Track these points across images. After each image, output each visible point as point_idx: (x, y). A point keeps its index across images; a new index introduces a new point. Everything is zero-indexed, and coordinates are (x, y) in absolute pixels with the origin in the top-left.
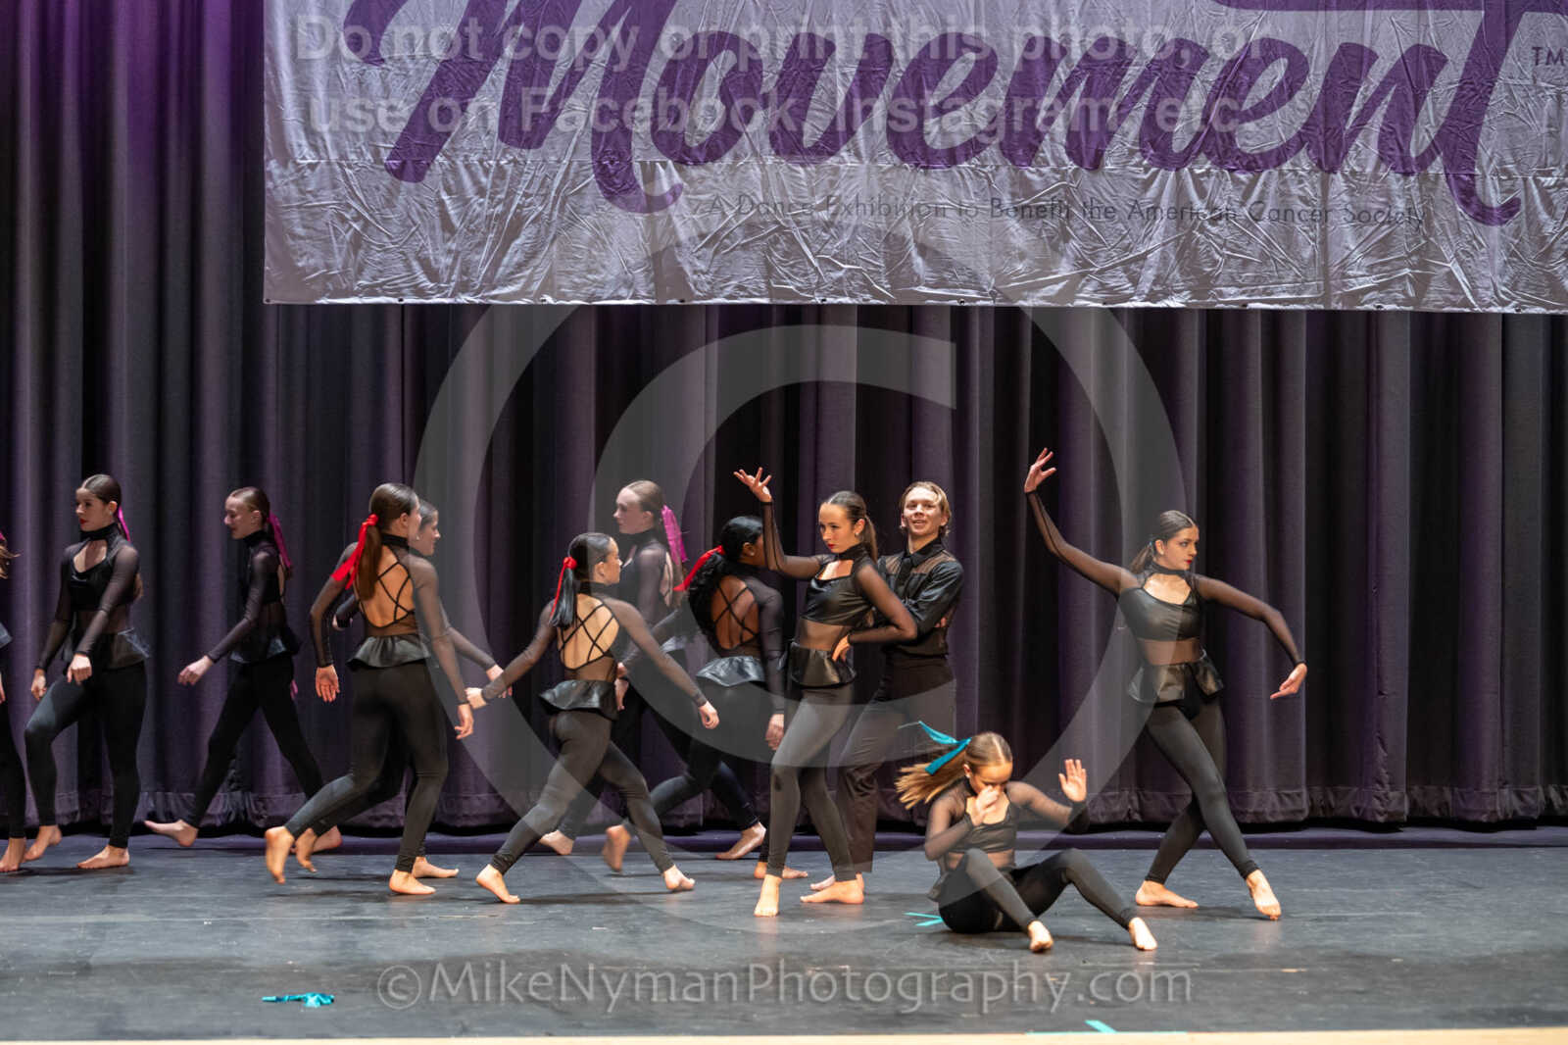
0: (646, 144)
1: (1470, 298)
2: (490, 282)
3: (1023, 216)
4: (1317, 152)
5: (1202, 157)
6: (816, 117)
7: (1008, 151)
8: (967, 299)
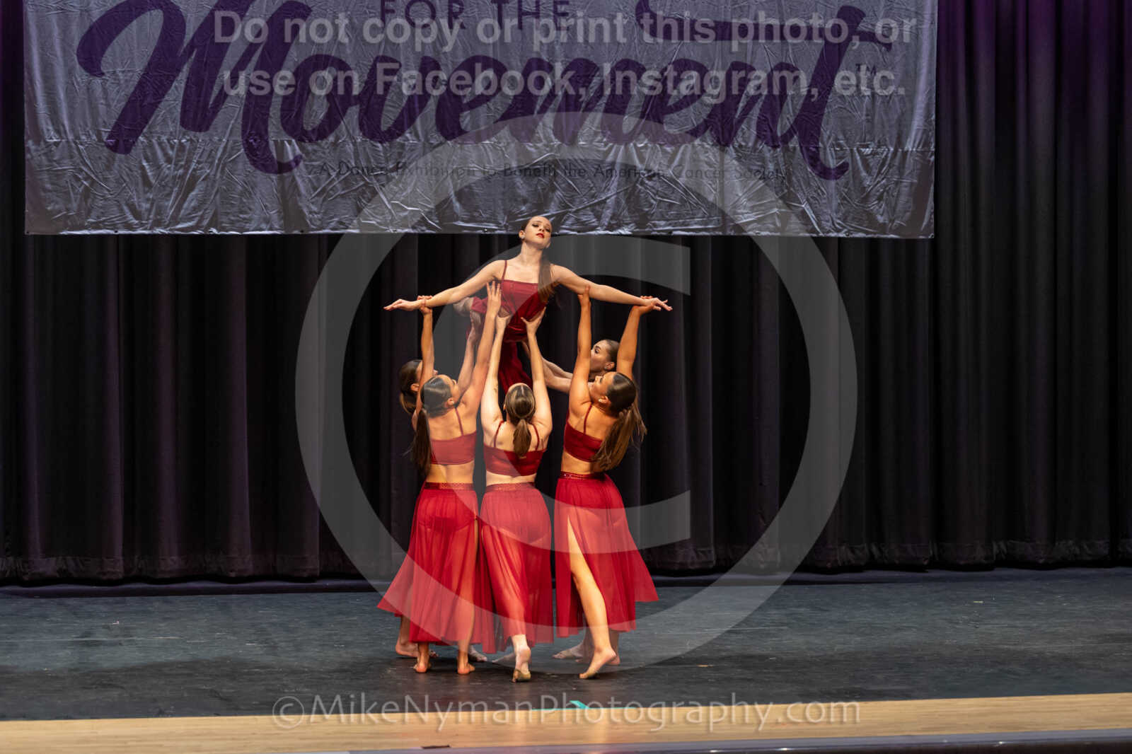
0: (278, 128)
1: (816, 227)
2: (175, 220)
3: (525, 175)
4: (717, 132)
5: (642, 136)
6: (388, 111)
7: (515, 134)
8: (489, 230)
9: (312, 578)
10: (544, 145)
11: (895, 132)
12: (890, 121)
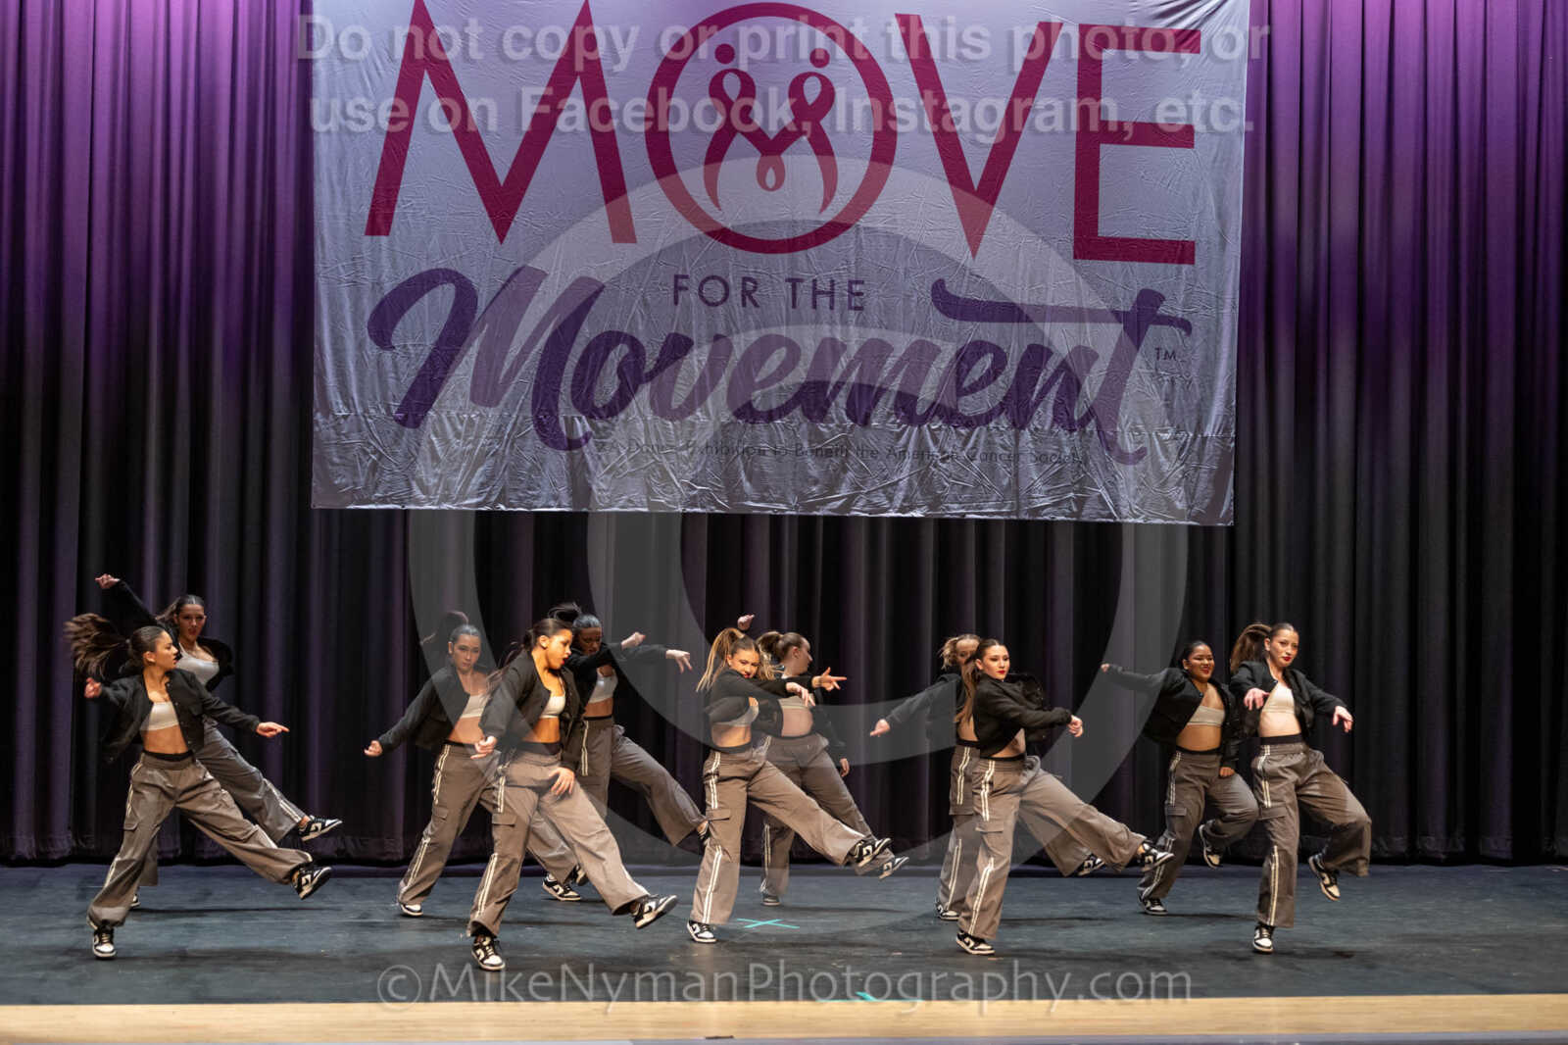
0: (568, 405)
1: (1113, 512)
2: (463, 495)
3: (817, 456)
4: (1012, 415)
5: (936, 418)
6: (680, 389)
7: (808, 414)
8: (779, 510)
10: (837, 426)
11: (1194, 417)
12: (1189, 405)
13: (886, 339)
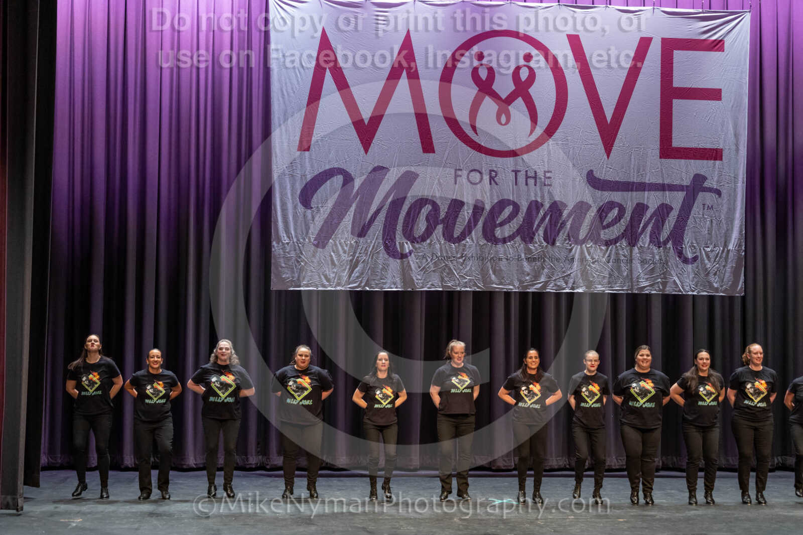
0: (401, 236)
1: (681, 289)
2: (348, 283)
3: (528, 261)
4: (629, 239)
6: (458, 227)
7: (524, 240)
8: (509, 289)
9: (415, 470)
10: (539, 245)
11: (723, 239)
12: (720, 234)
13: (563, 201)
